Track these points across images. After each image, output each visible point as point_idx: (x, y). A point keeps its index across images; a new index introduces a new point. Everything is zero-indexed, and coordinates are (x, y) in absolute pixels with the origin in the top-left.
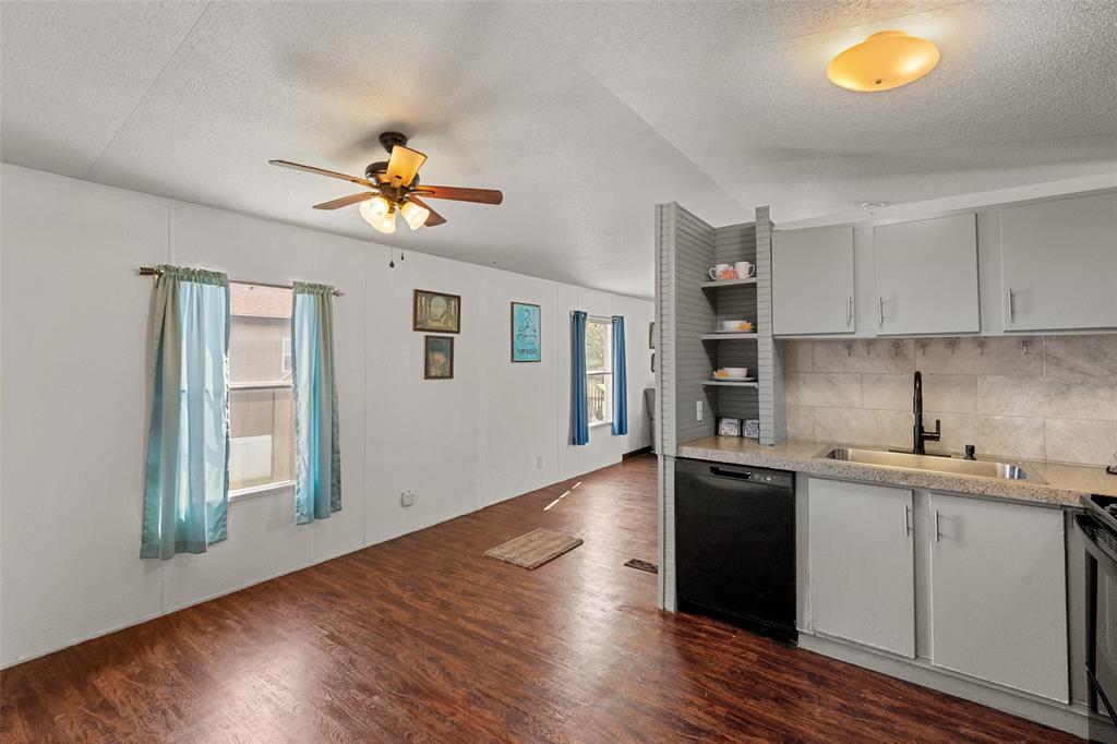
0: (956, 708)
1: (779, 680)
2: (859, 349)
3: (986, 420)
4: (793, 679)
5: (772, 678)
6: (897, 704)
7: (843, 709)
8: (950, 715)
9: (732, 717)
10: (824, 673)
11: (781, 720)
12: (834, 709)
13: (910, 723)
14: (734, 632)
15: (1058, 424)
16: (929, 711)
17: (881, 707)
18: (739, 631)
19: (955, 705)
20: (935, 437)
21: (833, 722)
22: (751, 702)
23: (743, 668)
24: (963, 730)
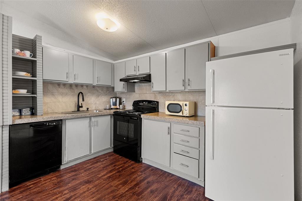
0: (97, 159)
1: (68, 177)
2: (62, 86)
3: (88, 103)
4: (70, 174)
5: (66, 178)
6: (91, 164)
7: (85, 171)
8: (98, 160)
9: (70, 190)
10: (74, 169)
11: (80, 181)
12: (84, 172)
13: (96, 165)
14: (41, 178)
15: (98, 102)
16: (95, 161)
17: (89, 166)
18: (41, 177)
19: (96, 158)
20: (82, 107)
21: (87, 174)
22: (69, 184)
23: (57, 181)
24: (102, 160)
